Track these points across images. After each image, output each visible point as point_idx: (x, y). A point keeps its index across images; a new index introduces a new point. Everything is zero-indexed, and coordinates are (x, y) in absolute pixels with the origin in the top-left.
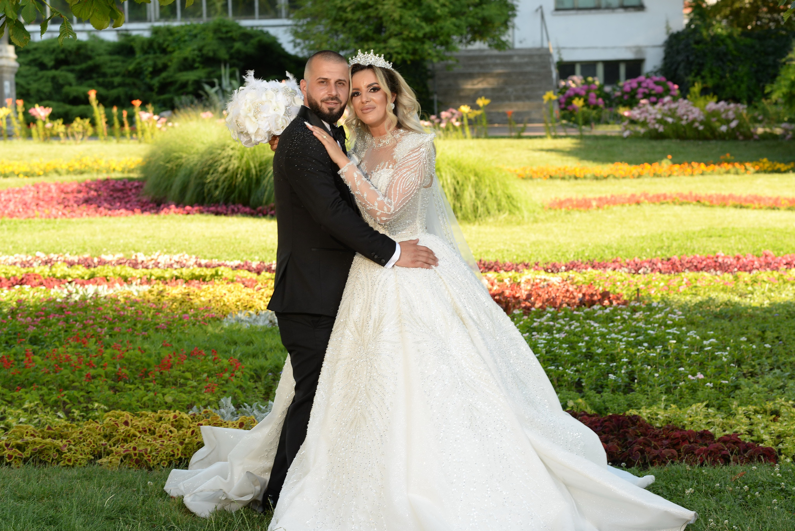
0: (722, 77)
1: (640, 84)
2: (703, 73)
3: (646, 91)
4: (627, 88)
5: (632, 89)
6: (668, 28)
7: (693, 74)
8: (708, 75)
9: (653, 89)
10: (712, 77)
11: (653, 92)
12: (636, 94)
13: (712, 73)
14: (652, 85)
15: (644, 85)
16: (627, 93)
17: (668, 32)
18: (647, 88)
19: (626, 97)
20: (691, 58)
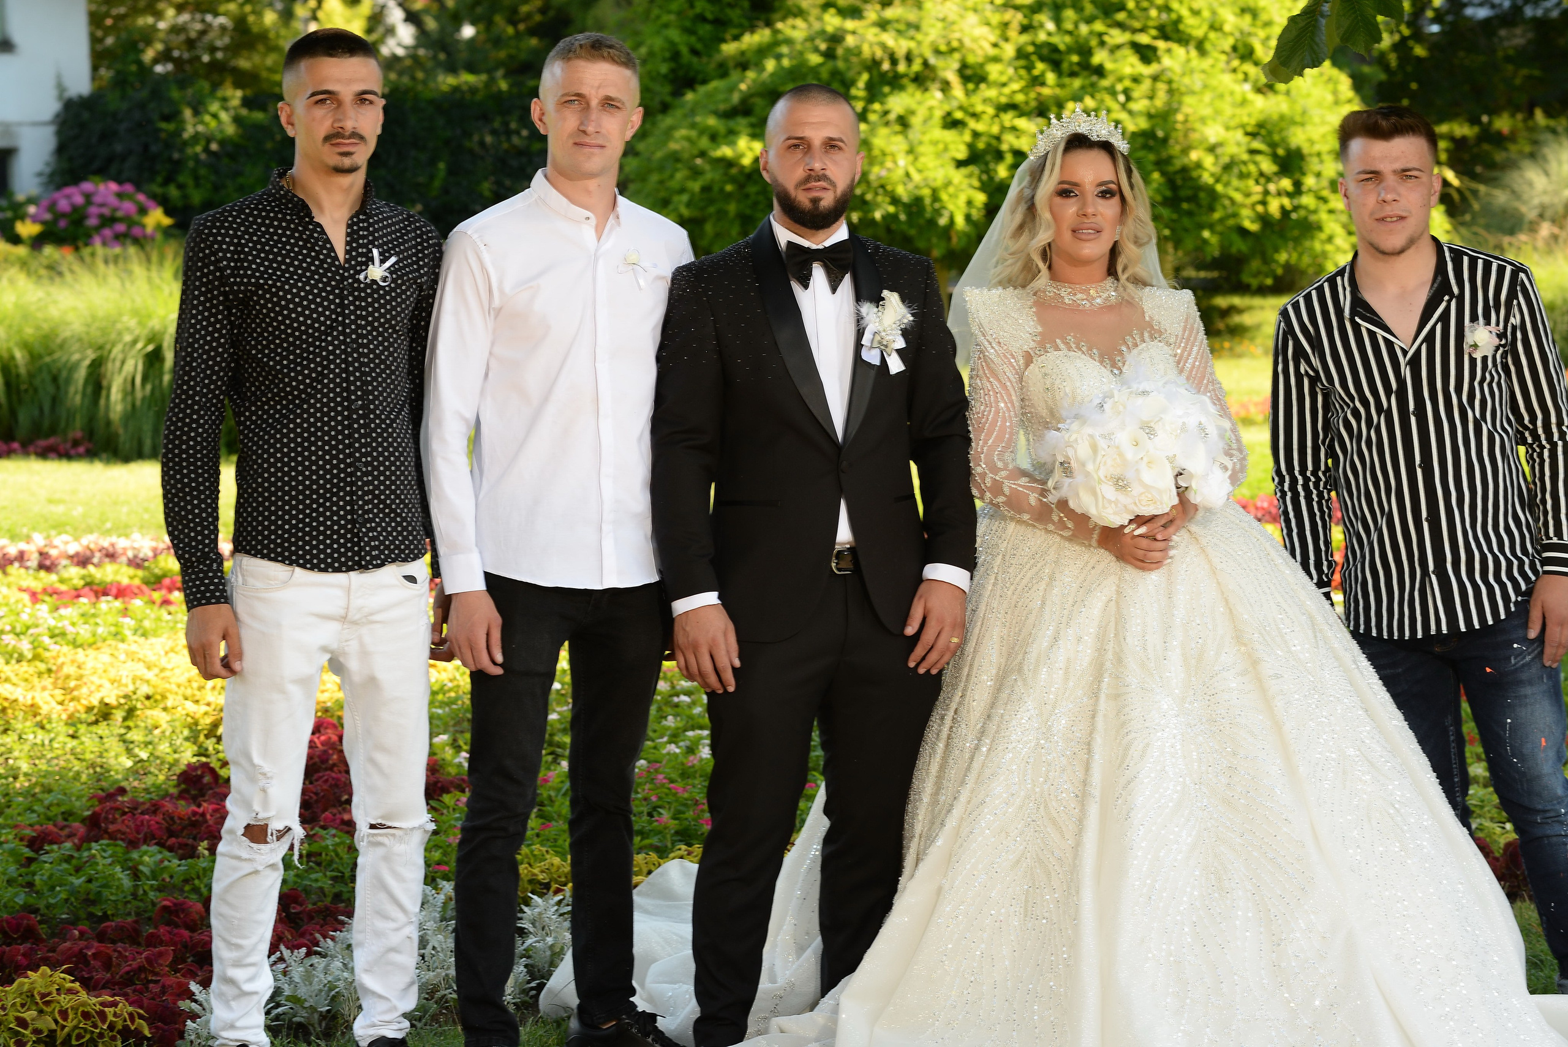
0: (216, 188)
1: (88, 197)
2: (181, 179)
3: (106, 211)
4: (63, 205)
5: (75, 208)
6: (61, 88)
7: (159, 179)
8: (190, 182)
9: (116, 209)
10: (197, 185)
11: (119, 214)
12: (84, 217)
13: (197, 179)
14: (113, 200)
15: (97, 199)
16: (64, 215)
17: (60, 97)
18: (102, 205)
19: (62, 224)
20: (154, 149)
